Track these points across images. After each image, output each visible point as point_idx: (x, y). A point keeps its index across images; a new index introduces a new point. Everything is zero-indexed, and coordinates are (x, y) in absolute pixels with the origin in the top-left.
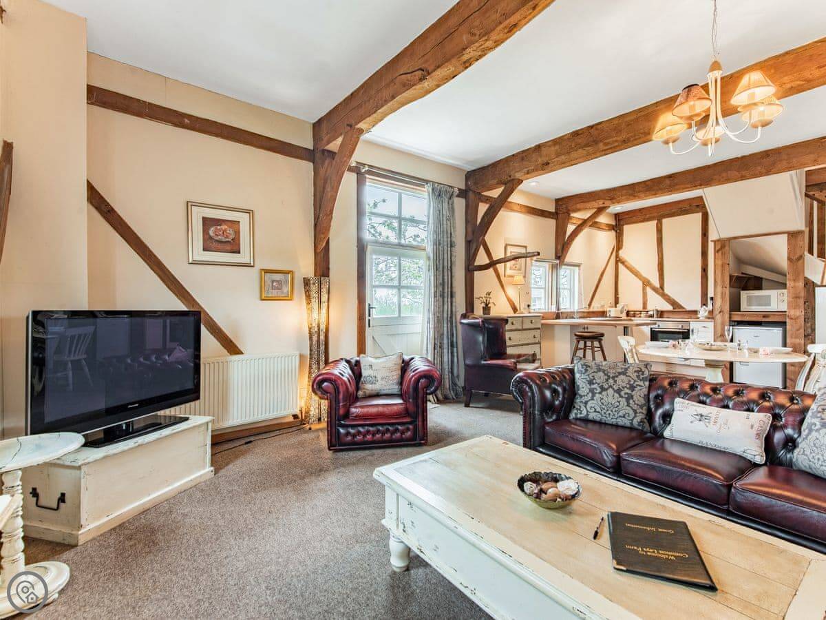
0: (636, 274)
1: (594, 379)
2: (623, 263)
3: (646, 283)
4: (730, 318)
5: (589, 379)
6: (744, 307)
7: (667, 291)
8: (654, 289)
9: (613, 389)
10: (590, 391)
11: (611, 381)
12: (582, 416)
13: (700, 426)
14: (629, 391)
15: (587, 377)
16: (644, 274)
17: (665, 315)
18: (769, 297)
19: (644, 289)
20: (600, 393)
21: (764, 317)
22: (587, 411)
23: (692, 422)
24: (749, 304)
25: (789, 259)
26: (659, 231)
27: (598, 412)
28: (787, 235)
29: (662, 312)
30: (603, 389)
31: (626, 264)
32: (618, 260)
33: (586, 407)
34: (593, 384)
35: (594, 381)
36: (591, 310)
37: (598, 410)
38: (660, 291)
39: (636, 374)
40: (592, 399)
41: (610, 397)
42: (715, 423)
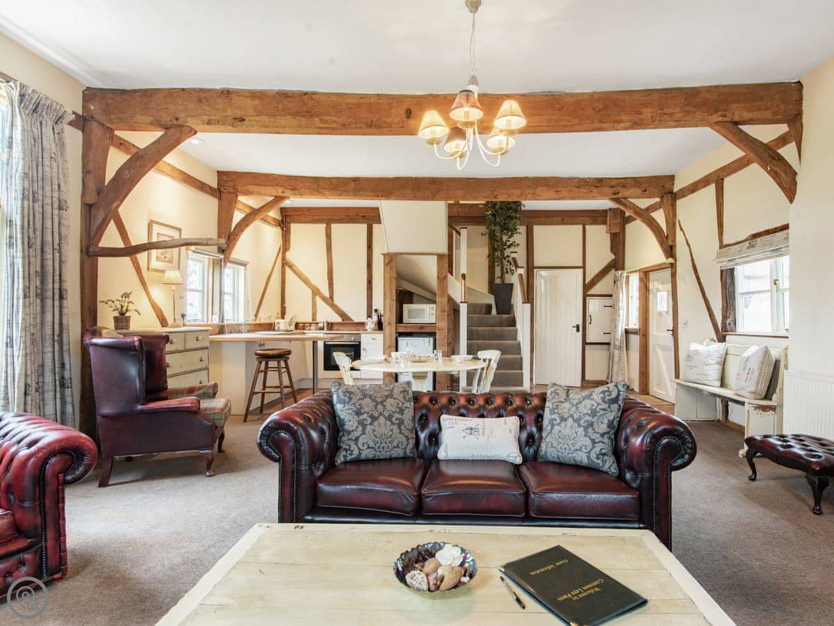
0: (306, 281)
1: (361, 408)
2: (291, 267)
3: (316, 292)
4: (396, 329)
5: (355, 409)
6: (406, 319)
7: (336, 302)
8: (324, 299)
9: (384, 416)
10: (359, 424)
11: (380, 407)
12: (353, 456)
13: (472, 439)
14: (400, 416)
15: (353, 406)
16: (315, 282)
17: (335, 327)
18: (423, 310)
19: (313, 299)
20: (371, 424)
21: (421, 328)
22: (360, 450)
23: (464, 437)
24: (410, 317)
25: (438, 277)
26: (328, 236)
27: (372, 448)
28: (436, 257)
29: (332, 324)
30: (374, 419)
31: (294, 268)
32: (285, 263)
33: (357, 444)
34: (362, 414)
35: (362, 411)
36: (258, 322)
37: (372, 444)
38: (330, 301)
39: (402, 395)
40: (364, 433)
41: (383, 427)
42: (483, 433)
